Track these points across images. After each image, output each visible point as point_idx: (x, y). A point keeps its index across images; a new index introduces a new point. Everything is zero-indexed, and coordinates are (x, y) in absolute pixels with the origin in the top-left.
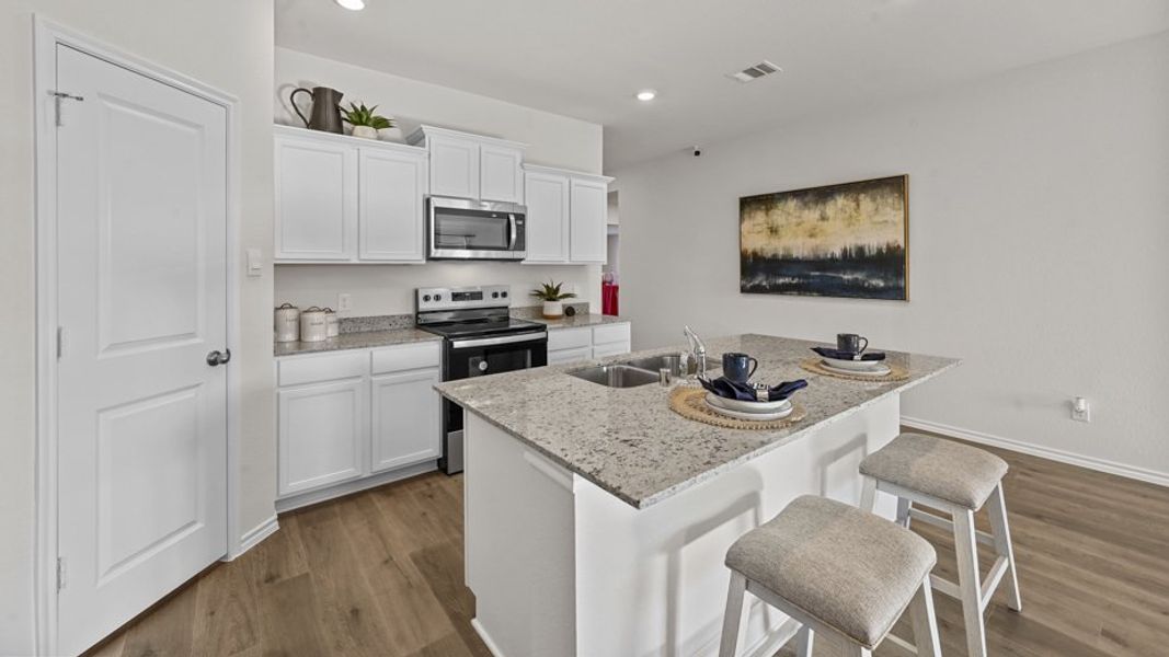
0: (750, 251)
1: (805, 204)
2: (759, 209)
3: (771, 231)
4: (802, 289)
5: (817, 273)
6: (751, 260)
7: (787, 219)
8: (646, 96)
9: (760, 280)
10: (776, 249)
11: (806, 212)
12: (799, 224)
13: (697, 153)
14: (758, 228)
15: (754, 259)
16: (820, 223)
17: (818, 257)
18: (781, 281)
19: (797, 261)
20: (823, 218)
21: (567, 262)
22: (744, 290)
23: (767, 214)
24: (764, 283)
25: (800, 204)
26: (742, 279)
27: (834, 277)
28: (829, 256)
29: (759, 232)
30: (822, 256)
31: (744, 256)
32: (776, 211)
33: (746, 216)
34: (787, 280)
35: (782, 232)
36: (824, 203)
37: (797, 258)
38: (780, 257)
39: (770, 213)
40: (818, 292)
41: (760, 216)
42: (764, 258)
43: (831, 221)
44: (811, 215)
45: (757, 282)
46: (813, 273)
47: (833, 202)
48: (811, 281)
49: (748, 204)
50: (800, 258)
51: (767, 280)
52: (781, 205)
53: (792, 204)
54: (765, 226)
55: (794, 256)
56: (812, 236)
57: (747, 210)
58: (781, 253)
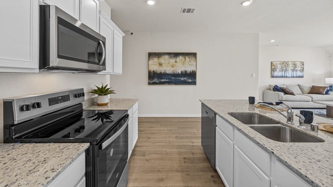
0: (152, 71)
1: (171, 57)
2: (156, 57)
3: (160, 65)
4: (169, 83)
5: (174, 78)
6: (152, 74)
7: (165, 61)
9: (156, 80)
10: (161, 70)
11: (171, 60)
12: (169, 63)
13: (132, 34)
14: (155, 63)
15: (153, 73)
16: (175, 63)
17: (174, 73)
18: (163, 80)
19: (168, 74)
20: (176, 62)
22: (149, 84)
23: (158, 59)
24: (157, 81)
25: (169, 57)
26: (149, 80)
27: (179, 79)
28: (177, 73)
29: (155, 65)
30: (175, 73)
31: (150, 73)
32: (161, 58)
33: (151, 59)
34: (165, 80)
35: (163, 65)
36: (176, 57)
37: (168, 73)
38: (163, 73)
39: (160, 59)
40: (174, 83)
41: (156, 60)
42: (157, 73)
43: (178, 63)
44: (172, 61)
45: (154, 81)
46: (173, 78)
47: (179, 57)
48: (172, 80)
49: (151, 55)
50: (169, 73)
51: (158, 80)
52: (163, 57)
53: (167, 57)
54: (158, 63)
55: (167, 73)
56: (172, 67)
57: (151, 57)
58: (163, 72)
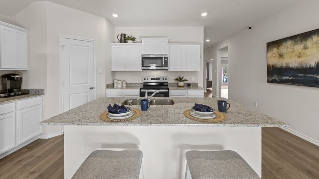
0: (271, 65)
1: (296, 43)
2: (275, 47)
3: (280, 56)
4: (295, 82)
5: (302, 75)
6: (271, 69)
7: (287, 50)
8: (204, 14)
9: (275, 77)
10: (282, 64)
11: (296, 46)
12: (292, 52)
13: (250, 28)
14: (274, 55)
15: (272, 68)
16: (303, 50)
17: (303, 67)
18: (284, 78)
19: (292, 69)
20: (305, 48)
21: (184, 70)
22: (268, 81)
23: (278, 49)
24: (277, 79)
25: (293, 42)
26: (267, 77)
27: (311, 77)
28: (309, 67)
29: (275, 57)
30: (304, 67)
31: (268, 67)
32: (282, 47)
33: (269, 50)
34: (287, 78)
35: (285, 56)
36: (306, 40)
37: (292, 67)
38: (284, 68)
39: (279, 48)
40: (302, 84)
41: (275, 50)
42: (277, 68)
43: (309, 49)
44: (299, 47)
45: (274, 78)
46: (300, 75)
47: (310, 39)
48: (299, 78)
49: (271, 45)
50: (293, 67)
51: (278, 77)
52: (284, 44)
53: (289, 43)
54: (277, 54)
55: (291, 67)
56: (299, 57)
57: (270, 48)
58: (284, 65)
